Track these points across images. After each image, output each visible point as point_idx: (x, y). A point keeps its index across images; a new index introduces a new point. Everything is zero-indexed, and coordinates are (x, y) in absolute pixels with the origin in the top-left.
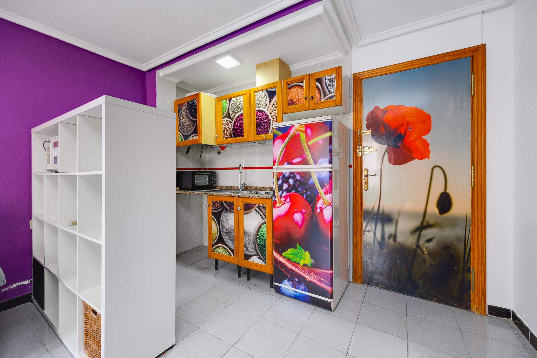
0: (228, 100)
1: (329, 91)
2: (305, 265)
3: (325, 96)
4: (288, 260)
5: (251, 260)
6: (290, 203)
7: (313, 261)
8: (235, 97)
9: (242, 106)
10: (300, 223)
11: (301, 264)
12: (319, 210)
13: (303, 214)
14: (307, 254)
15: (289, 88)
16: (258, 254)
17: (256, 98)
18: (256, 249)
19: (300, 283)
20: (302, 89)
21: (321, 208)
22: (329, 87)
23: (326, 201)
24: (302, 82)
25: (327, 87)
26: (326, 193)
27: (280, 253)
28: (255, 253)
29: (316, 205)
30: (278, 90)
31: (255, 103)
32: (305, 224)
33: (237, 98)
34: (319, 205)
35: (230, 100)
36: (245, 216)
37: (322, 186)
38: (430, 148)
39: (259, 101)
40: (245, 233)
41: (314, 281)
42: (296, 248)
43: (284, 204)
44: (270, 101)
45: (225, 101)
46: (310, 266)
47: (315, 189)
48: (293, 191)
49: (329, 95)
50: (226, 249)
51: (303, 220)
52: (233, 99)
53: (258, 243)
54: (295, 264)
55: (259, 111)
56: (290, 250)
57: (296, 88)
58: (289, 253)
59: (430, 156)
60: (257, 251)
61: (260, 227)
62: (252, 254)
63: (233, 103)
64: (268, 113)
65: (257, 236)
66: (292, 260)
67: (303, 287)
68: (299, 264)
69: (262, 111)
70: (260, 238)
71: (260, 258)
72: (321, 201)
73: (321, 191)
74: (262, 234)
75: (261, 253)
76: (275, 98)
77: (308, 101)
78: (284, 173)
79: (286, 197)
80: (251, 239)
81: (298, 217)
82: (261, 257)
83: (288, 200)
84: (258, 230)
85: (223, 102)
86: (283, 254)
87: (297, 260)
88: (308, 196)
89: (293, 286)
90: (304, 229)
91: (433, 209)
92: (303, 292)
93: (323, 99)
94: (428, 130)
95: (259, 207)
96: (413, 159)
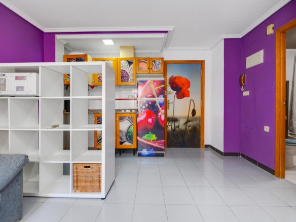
1: (158, 67)
2: (154, 140)
4: (145, 140)
5: (124, 144)
6: (146, 114)
7: (157, 138)
10: (151, 123)
11: (151, 140)
13: (152, 119)
14: (154, 135)
15: (139, 62)
16: (128, 140)
17: (121, 63)
18: (127, 138)
19: (151, 148)
20: (146, 64)
23: (162, 112)
24: (146, 61)
25: (158, 65)
26: (162, 109)
27: (141, 137)
29: (157, 114)
30: (134, 62)
31: (120, 66)
32: (153, 123)
34: (160, 114)
36: (120, 123)
37: (161, 107)
39: (122, 65)
40: (121, 131)
41: (157, 146)
42: (149, 134)
43: (143, 115)
44: (129, 66)
47: (158, 108)
48: (148, 109)
49: (158, 69)
51: (152, 121)
53: (128, 135)
54: (148, 141)
55: (123, 70)
56: (146, 135)
57: (143, 63)
58: (146, 137)
61: (130, 127)
62: (125, 141)
64: (128, 72)
65: (128, 131)
66: (147, 139)
67: (152, 150)
69: (125, 71)
70: (129, 133)
71: (129, 142)
72: (160, 112)
73: (160, 109)
74: (131, 130)
75: (130, 140)
76: (132, 65)
77: (149, 69)
78: (143, 101)
79: (144, 112)
80: (124, 134)
81: (150, 120)
84: (129, 129)
86: (143, 138)
87: (149, 139)
88: (154, 111)
89: (148, 151)
90: (152, 125)
91: (191, 115)
92: (152, 152)
93: (156, 70)
94: (189, 87)
95: (129, 118)
96: (184, 97)
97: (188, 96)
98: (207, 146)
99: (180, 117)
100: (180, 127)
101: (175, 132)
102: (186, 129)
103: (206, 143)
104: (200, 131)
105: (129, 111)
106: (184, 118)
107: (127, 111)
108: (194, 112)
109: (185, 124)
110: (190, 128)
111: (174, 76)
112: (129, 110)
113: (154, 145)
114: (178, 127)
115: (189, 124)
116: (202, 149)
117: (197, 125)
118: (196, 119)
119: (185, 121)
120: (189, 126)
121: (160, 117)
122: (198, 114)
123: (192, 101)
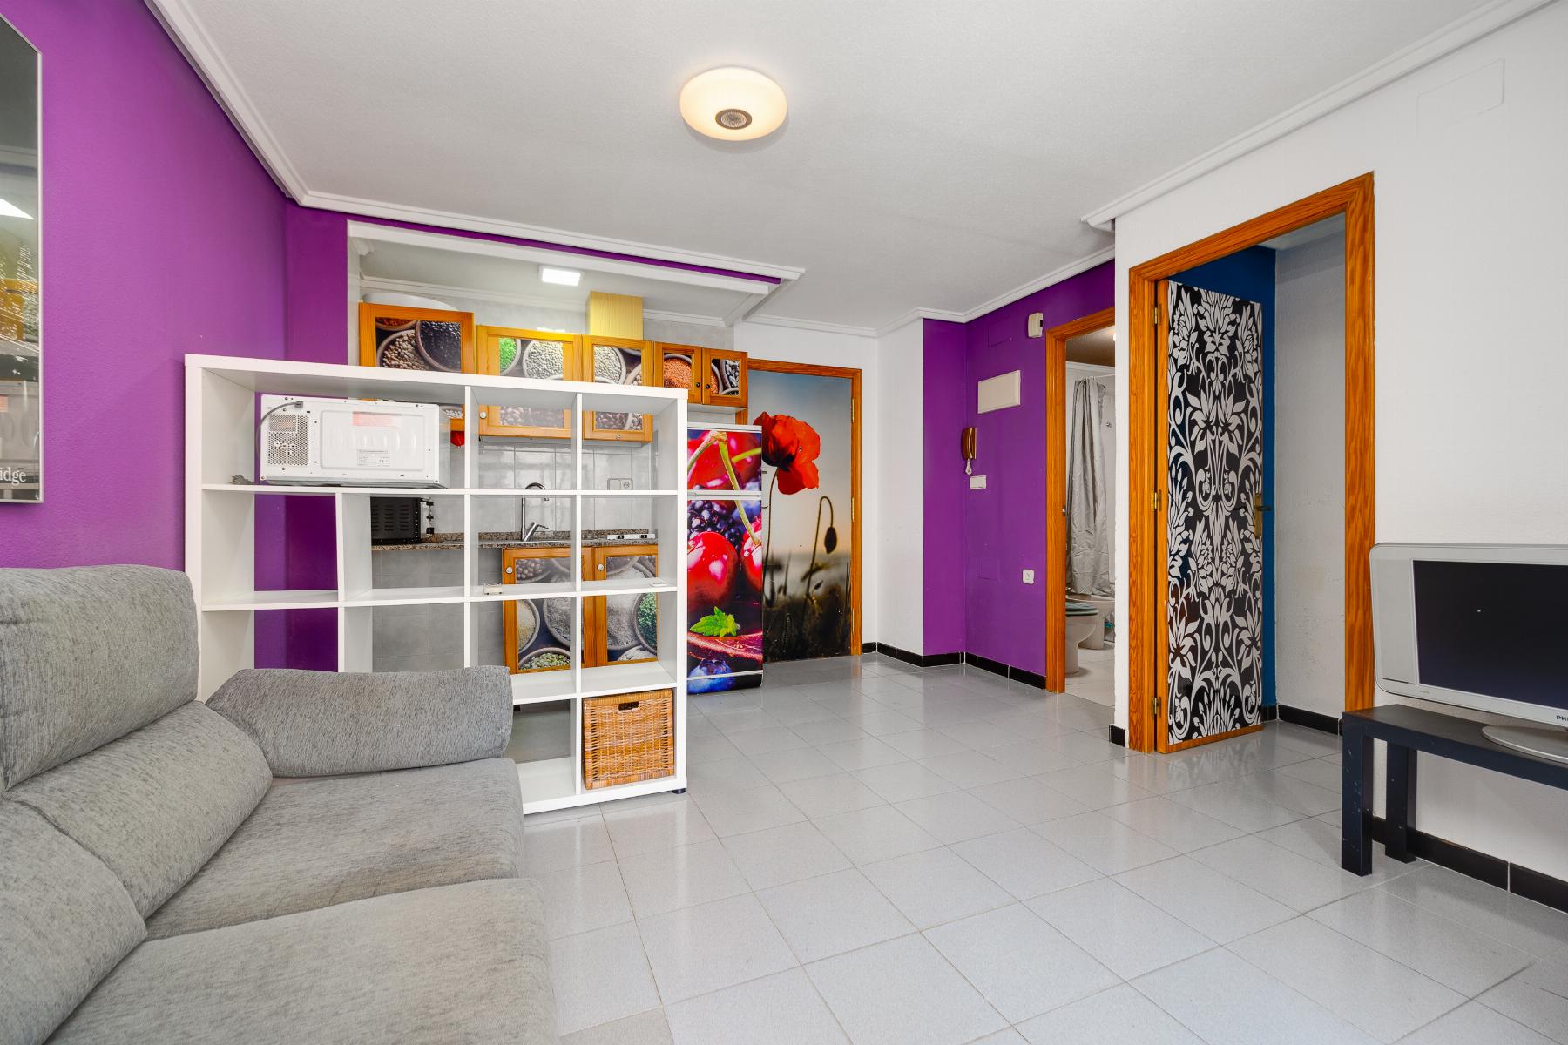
0: (519, 342)
1: (731, 383)
2: (729, 635)
3: (725, 388)
4: (700, 635)
5: (623, 657)
6: (704, 548)
7: (738, 626)
8: (541, 340)
9: (560, 365)
10: (719, 576)
11: (721, 635)
12: (746, 554)
13: (724, 562)
14: (730, 618)
15: (666, 359)
16: (640, 644)
17: (596, 357)
18: (635, 636)
20: (688, 368)
21: (749, 550)
22: (731, 377)
23: (755, 540)
24: (690, 357)
25: (728, 376)
28: (634, 642)
29: (741, 546)
30: (645, 355)
31: (592, 366)
32: (727, 575)
33: (545, 344)
34: (746, 547)
35: (525, 342)
37: (751, 520)
38: (819, 475)
39: (602, 365)
40: (611, 612)
41: (739, 653)
42: (713, 614)
43: (693, 550)
44: (628, 372)
45: (509, 340)
46: (734, 634)
48: (709, 530)
49: (731, 389)
50: (559, 654)
51: (724, 571)
52: (534, 342)
53: (639, 624)
54: (711, 638)
56: (703, 621)
57: (679, 363)
58: (702, 624)
59: (819, 484)
60: (637, 639)
62: (627, 645)
63: (533, 350)
65: (638, 612)
66: (707, 634)
68: (718, 636)
70: (643, 615)
71: (644, 649)
72: (749, 540)
74: (648, 606)
75: (646, 640)
76: (639, 369)
77: (700, 388)
78: (693, 502)
79: (696, 539)
80: (625, 620)
81: (716, 567)
82: (647, 645)
83: (701, 543)
84: (640, 601)
85: (502, 341)
86: (693, 628)
87: (715, 631)
89: (709, 672)
90: (725, 583)
91: (821, 548)
92: (724, 675)
93: (722, 393)
94: (817, 454)
95: (640, 561)
96: (804, 487)
97: (813, 484)
98: (869, 647)
99: (790, 556)
100: (790, 591)
101: (774, 609)
102: (808, 595)
103: (865, 640)
104: (848, 602)
105: (637, 536)
106: (801, 557)
107: (626, 537)
108: (831, 539)
109: (804, 579)
110: (820, 591)
111: (771, 415)
112: (634, 532)
113: (730, 651)
114: (784, 589)
115: (818, 577)
116: (856, 657)
117: (841, 579)
118: (837, 562)
119: (806, 567)
120: (818, 586)
121: (750, 557)
122: (843, 544)
123: (825, 501)
